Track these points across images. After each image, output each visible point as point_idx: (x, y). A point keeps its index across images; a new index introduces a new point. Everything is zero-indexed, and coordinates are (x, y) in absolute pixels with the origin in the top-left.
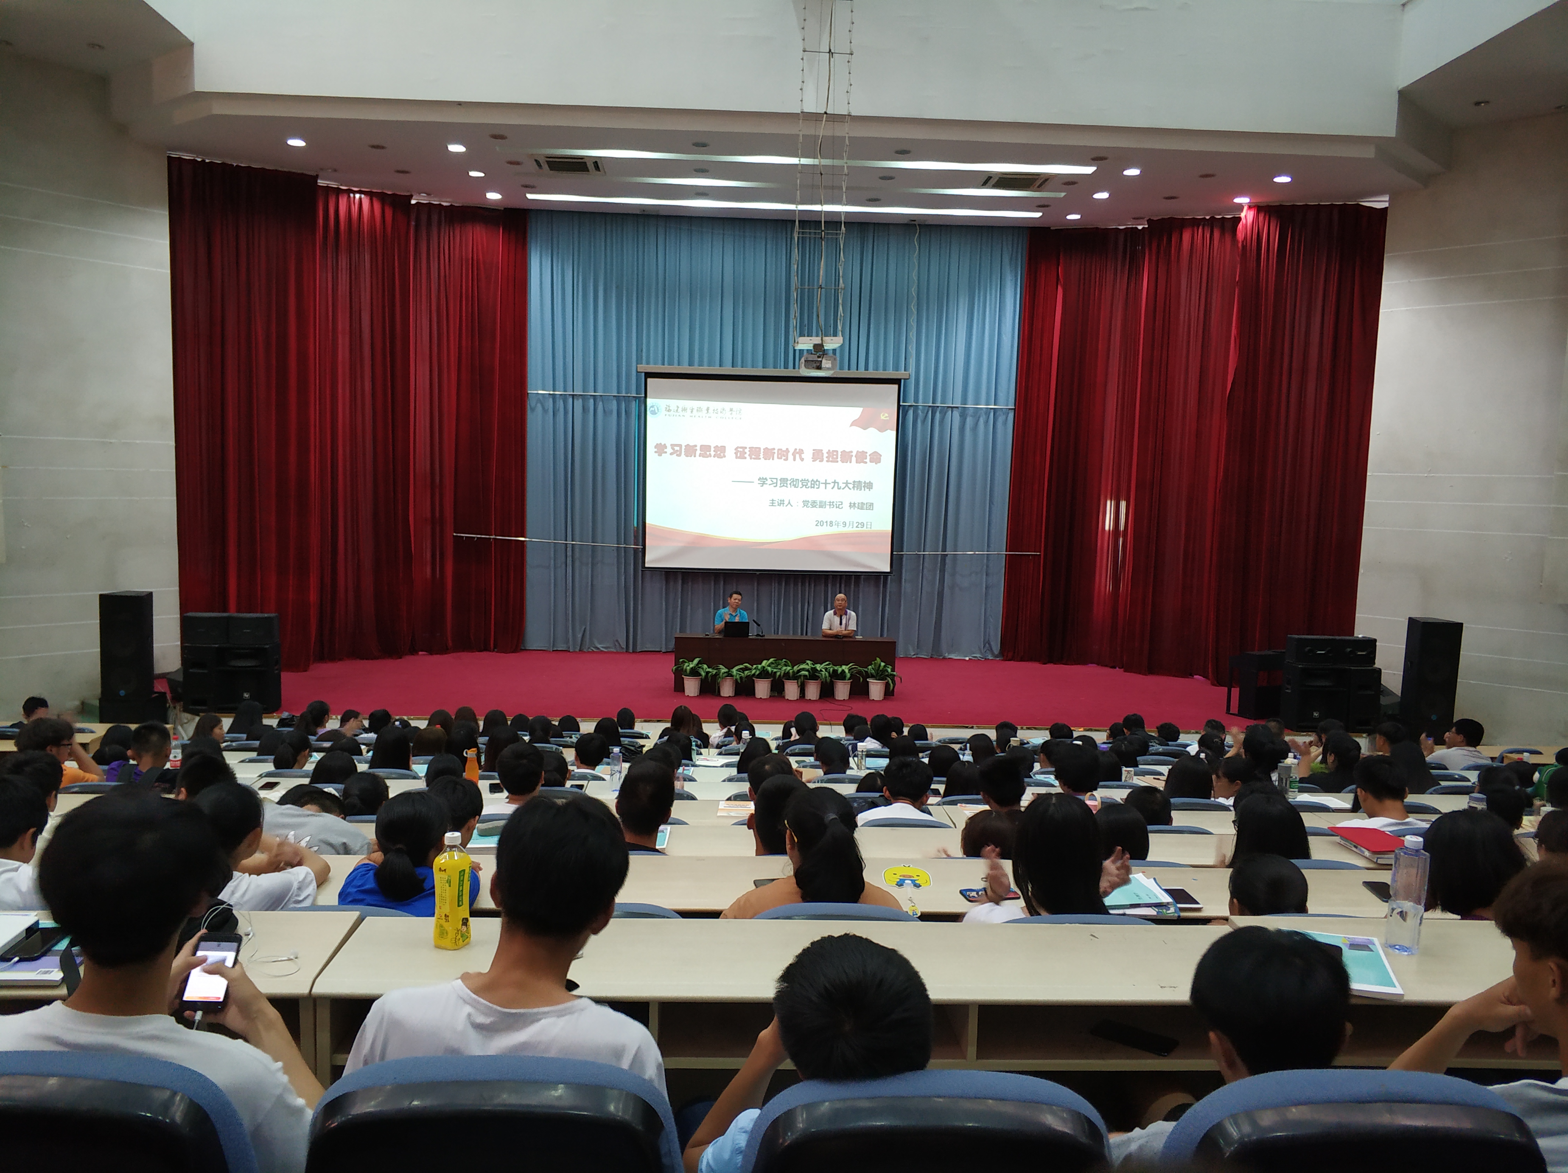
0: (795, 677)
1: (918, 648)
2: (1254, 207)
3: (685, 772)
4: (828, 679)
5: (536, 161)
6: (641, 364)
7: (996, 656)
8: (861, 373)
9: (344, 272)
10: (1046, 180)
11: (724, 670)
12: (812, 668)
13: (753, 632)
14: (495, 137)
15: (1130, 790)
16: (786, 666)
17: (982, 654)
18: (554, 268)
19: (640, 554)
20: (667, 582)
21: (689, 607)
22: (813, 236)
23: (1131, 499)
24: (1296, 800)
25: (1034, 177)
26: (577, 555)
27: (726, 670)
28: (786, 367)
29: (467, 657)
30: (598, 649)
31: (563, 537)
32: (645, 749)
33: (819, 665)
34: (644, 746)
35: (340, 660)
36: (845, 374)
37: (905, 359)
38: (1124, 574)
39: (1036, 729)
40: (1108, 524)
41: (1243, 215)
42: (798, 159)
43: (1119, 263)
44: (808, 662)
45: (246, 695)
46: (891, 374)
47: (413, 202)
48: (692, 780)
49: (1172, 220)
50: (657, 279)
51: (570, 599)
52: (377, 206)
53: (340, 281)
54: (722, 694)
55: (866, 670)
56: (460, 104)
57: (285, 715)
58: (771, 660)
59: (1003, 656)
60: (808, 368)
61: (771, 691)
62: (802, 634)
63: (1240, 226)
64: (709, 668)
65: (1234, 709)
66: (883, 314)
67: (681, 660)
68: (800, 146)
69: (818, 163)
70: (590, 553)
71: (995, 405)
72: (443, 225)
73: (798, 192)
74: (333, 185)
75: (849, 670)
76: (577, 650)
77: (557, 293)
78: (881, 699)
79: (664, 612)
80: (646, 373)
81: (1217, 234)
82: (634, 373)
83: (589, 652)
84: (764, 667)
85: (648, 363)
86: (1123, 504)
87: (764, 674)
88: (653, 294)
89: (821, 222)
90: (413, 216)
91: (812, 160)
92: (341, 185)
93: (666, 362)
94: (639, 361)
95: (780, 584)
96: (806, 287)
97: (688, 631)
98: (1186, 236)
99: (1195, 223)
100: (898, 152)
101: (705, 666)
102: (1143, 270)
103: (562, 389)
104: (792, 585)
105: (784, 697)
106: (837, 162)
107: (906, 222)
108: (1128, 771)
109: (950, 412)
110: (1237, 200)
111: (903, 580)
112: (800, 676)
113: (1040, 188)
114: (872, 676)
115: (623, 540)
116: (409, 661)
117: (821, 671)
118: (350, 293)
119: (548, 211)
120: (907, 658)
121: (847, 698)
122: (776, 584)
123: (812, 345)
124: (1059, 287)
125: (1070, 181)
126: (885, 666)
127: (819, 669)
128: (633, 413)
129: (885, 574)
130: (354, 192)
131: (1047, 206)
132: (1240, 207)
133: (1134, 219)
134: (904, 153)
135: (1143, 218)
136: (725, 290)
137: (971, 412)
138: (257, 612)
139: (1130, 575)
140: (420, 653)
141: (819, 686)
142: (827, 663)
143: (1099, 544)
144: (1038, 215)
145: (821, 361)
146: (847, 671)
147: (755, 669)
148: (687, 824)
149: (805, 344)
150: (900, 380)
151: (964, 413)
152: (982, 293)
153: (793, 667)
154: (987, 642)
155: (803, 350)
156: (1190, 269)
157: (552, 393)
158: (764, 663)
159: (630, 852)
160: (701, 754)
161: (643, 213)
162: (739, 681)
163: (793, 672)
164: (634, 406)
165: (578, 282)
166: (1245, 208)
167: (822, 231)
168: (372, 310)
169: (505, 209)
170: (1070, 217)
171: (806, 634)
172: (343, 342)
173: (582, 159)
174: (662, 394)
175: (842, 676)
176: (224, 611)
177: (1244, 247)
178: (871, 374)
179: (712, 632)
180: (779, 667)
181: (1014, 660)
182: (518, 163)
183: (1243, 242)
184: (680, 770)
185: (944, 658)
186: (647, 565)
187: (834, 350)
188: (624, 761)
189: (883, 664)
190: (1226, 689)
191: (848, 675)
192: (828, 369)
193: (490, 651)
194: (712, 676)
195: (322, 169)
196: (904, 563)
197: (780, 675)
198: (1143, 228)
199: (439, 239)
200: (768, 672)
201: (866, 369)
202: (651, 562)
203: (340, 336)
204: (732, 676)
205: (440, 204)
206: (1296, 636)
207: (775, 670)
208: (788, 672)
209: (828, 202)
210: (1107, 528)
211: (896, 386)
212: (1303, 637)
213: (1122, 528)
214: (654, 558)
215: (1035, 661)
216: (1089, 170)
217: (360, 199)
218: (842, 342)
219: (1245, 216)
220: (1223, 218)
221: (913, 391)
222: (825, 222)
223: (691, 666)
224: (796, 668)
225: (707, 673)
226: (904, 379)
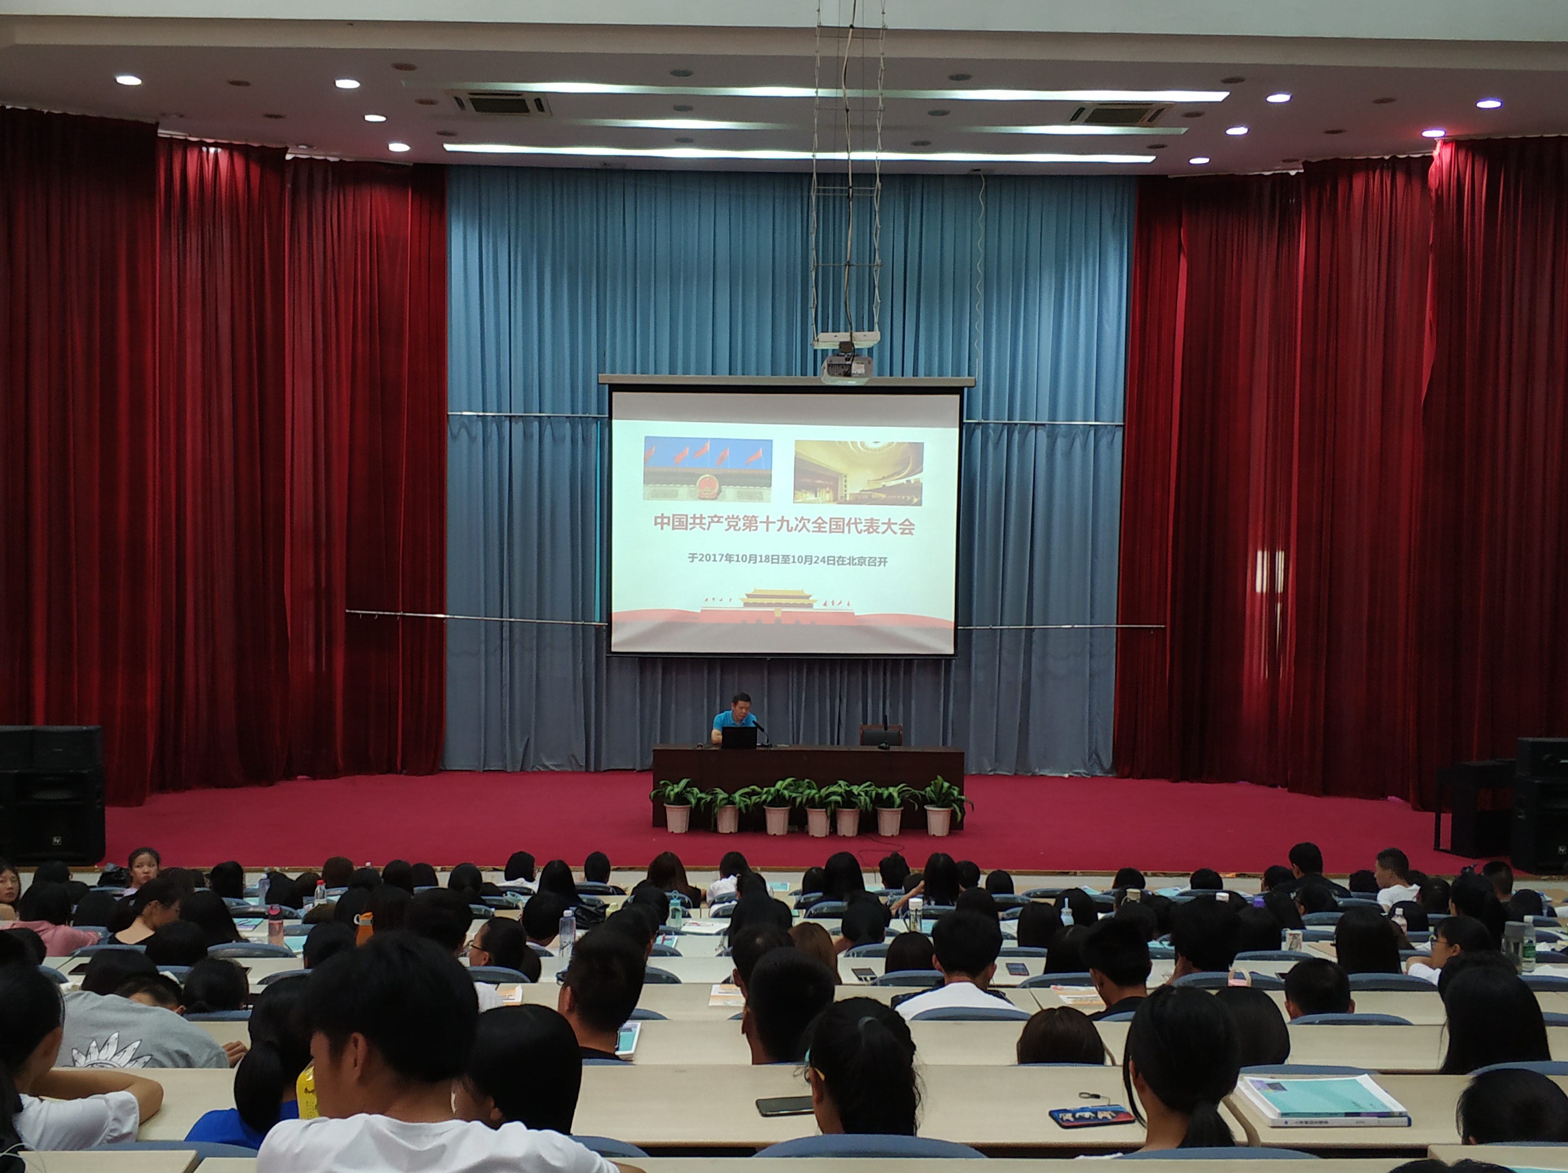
0: (823, 803)
1: (996, 761)
2: (1452, 141)
3: (666, 943)
4: (870, 807)
5: (456, 98)
6: (604, 372)
7: (1107, 772)
8: (909, 380)
9: (194, 252)
10: (1160, 111)
11: (722, 795)
12: (846, 791)
13: (761, 739)
14: (399, 67)
15: (1295, 963)
16: (810, 788)
17: (1087, 770)
18: (484, 245)
19: (605, 634)
20: (642, 671)
21: (673, 706)
22: (838, 194)
23: (1292, 550)
24: (1533, 974)
25: (1142, 107)
26: (517, 636)
27: (726, 795)
28: (804, 373)
29: (366, 783)
30: (547, 767)
31: (498, 613)
32: (609, 911)
33: (856, 787)
34: (607, 906)
35: (189, 788)
36: (886, 381)
37: (969, 359)
38: (1284, 658)
39: (1165, 875)
40: (1260, 584)
41: (1436, 153)
42: (815, 90)
43: (1265, 223)
44: (841, 782)
45: (56, 840)
46: (949, 380)
47: (289, 157)
48: (675, 954)
49: (1337, 161)
50: (625, 259)
51: (507, 699)
52: (239, 163)
53: (188, 267)
54: (720, 830)
55: (923, 793)
56: (351, 23)
57: (110, 867)
58: (789, 780)
59: (1117, 771)
60: (833, 375)
61: (789, 824)
62: (832, 743)
63: (1432, 168)
64: (701, 792)
65: (1446, 842)
66: (937, 301)
67: (662, 782)
68: (817, 73)
69: (842, 95)
70: (535, 633)
71: (1096, 421)
72: (330, 189)
73: (816, 135)
74: (179, 135)
75: (899, 794)
76: (518, 769)
77: (488, 280)
78: (945, 834)
79: (638, 713)
80: (611, 386)
81: (1400, 180)
82: (594, 383)
83: (534, 772)
84: (778, 791)
85: (613, 372)
86: (1280, 556)
87: (779, 801)
88: (620, 281)
89: (847, 174)
90: (289, 176)
91: (834, 90)
92: (190, 136)
93: (638, 370)
94: (601, 369)
95: (800, 672)
96: (832, 264)
97: (672, 740)
98: (1358, 183)
99: (1369, 165)
100: (952, 78)
101: (696, 790)
102: (1299, 229)
103: (495, 408)
104: (817, 674)
105: (808, 832)
106: (868, 93)
107: (966, 173)
108: (1294, 935)
109: (1034, 431)
110: (1427, 134)
111: (973, 667)
112: (830, 802)
113: (1151, 122)
114: (932, 802)
115: (580, 616)
116: (283, 790)
117: (859, 795)
118: (203, 282)
119: (473, 166)
120: (981, 776)
121: (896, 833)
122: (795, 674)
123: (838, 343)
124: (1182, 256)
125: (1193, 111)
126: (949, 788)
127: (856, 793)
128: (593, 440)
129: (946, 659)
130: (208, 145)
131: (1162, 146)
132: (1432, 142)
133: (1284, 161)
134: (961, 80)
135: (1297, 160)
136: (718, 269)
137: (1063, 430)
138: (73, 725)
139: (1293, 655)
140: (300, 777)
141: (857, 816)
142: (868, 783)
143: (1248, 612)
144: (1149, 159)
145: (851, 365)
146: (895, 795)
147: (766, 794)
148: (664, 1018)
149: (828, 341)
150: (962, 388)
151: (1053, 432)
152: (1074, 271)
153: (819, 791)
154: (1094, 753)
155: (827, 350)
156: (1365, 230)
157: (481, 414)
158: (779, 785)
159: (584, 1061)
160: (689, 916)
161: (604, 167)
162: (744, 811)
163: (820, 797)
164: (594, 429)
165: (516, 264)
166: (1439, 145)
167: (850, 188)
168: (232, 307)
169: (415, 164)
170: (1194, 161)
171: (838, 743)
172: (193, 352)
173: (519, 95)
174: (632, 414)
175: (889, 802)
176: (28, 724)
177: (1439, 198)
178: (922, 380)
179: (705, 741)
180: (801, 790)
181: (1133, 778)
182: (431, 103)
183: (1437, 190)
184: (659, 939)
185: (1034, 776)
186: (613, 649)
187: (870, 350)
188: (578, 927)
189: (946, 785)
190: (1433, 815)
191: (898, 801)
192: (860, 376)
193: (396, 773)
194: (706, 804)
195: (164, 115)
196: (974, 642)
197: (801, 802)
198: (1297, 173)
199: (324, 208)
200: (784, 797)
201: (915, 373)
202: (621, 643)
203: (188, 341)
204: (733, 803)
205: (326, 160)
206: (1531, 739)
207: (794, 795)
208: (813, 798)
209: (855, 148)
210: (1258, 589)
211: (957, 397)
212: (1540, 739)
213: (1280, 588)
214: (620, 641)
215: (1163, 777)
216: (1219, 96)
217: (216, 154)
218: (879, 339)
219: (1439, 154)
220: (1408, 157)
221: (981, 402)
222: (852, 174)
223: (676, 790)
224: (824, 791)
225: (699, 800)
226: (968, 387)
